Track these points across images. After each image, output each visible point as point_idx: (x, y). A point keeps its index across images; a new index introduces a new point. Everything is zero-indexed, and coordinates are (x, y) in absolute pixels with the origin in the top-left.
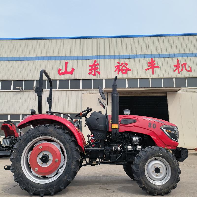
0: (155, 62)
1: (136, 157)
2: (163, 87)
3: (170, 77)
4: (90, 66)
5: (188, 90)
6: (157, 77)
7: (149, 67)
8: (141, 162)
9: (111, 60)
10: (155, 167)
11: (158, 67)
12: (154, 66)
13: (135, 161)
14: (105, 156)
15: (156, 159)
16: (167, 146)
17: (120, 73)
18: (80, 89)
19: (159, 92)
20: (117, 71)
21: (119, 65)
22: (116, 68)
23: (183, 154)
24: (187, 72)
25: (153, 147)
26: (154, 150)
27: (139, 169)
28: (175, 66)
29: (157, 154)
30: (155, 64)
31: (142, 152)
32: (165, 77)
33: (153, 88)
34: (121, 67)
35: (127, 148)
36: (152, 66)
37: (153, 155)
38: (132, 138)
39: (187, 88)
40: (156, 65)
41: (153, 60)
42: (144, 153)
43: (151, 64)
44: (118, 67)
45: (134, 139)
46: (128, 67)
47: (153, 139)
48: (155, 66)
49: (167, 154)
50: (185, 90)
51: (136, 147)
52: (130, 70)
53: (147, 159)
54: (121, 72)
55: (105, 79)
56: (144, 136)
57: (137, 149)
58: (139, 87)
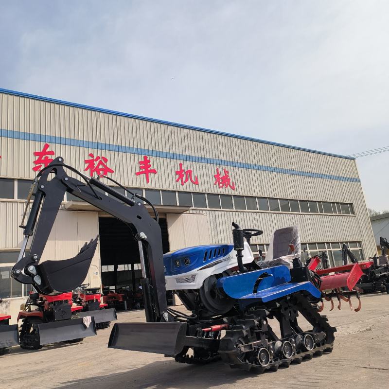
0: (151, 163)
2: (162, 204)
3: (172, 189)
4: (36, 154)
5: (194, 212)
6: (154, 187)
7: (142, 170)
9: (77, 148)
11: (154, 172)
12: (149, 169)
17: (95, 174)
18: (14, 198)
20: (89, 170)
21: (93, 160)
24: (193, 184)
28: (177, 173)
30: (150, 166)
32: (164, 188)
34: (96, 163)
36: (146, 168)
39: (193, 208)
40: (152, 168)
41: (148, 159)
43: (143, 165)
44: (90, 163)
46: (108, 165)
48: (151, 170)
50: (191, 212)
52: (112, 171)
54: (95, 172)
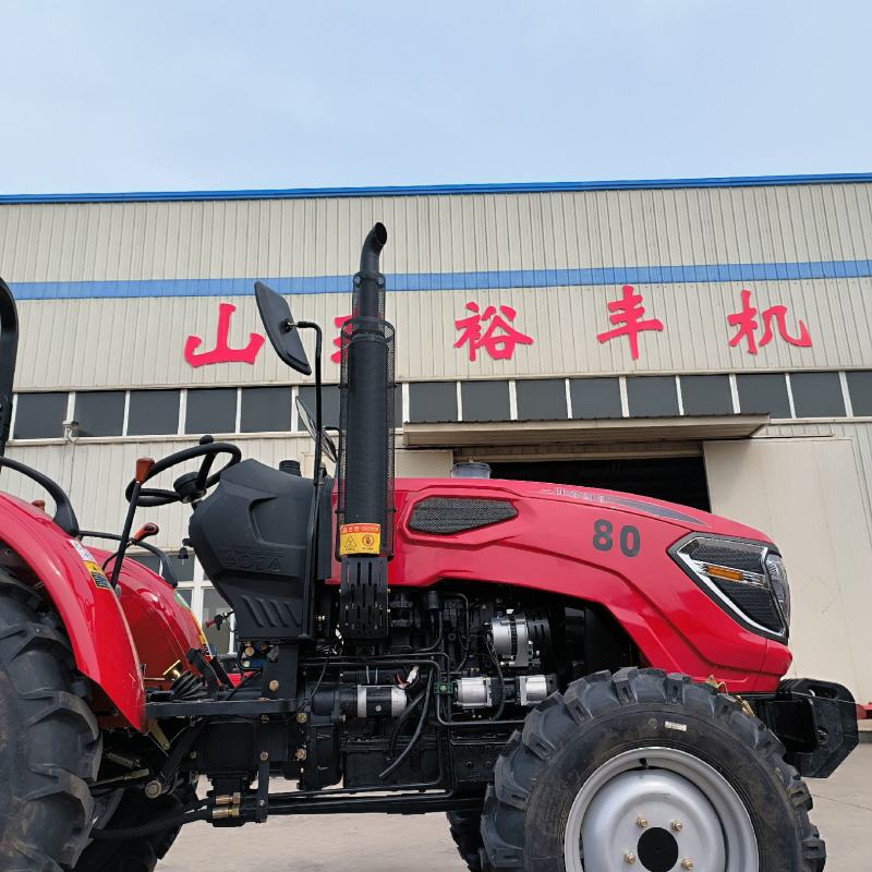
0: (643, 304)
1: (506, 755)
2: (682, 413)
3: (714, 368)
4: (339, 322)
5: (798, 431)
6: (654, 369)
7: (616, 327)
8: (538, 792)
9: (435, 294)
10: (640, 825)
11: (656, 325)
12: (639, 320)
13: (493, 783)
14: (301, 754)
15: (643, 767)
16: (720, 669)
17: (482, 352)
18: (290, 430)
19: (664, 440)
20: (466, 345)
21: (477, 318)
22: (463, 331)
23: (827, 724)
24: (791, 347)
25: (623, 674)
26: (631, 698)
27: (521, 842)
28: (733, 320)
29: (653, 722)
30: (642, 310)
31: (546, 717)
32: (690, 369)
33: (637, 418)
34: (485, 326)
35: (455, 696)
36: (629, 319)
37: (622, 733)
38: (490, 627)
39: (794, 419)
40: (647, 317)
41: (635, 293)
42: (559, 721)
43: (620, 312)
44: (469, 328)
45: (500, 631)
46: (517, 325)
47: (628, 629)
48: (644, 322)
49: (721, 725)
50: (786, 431)
51: (516, 684)
52: (527, 341)
53: (577, 768)
54: (483, 349)
55: (411, 383)
56: (570, 612)
57: (524, 702)
58: (570, 416)
